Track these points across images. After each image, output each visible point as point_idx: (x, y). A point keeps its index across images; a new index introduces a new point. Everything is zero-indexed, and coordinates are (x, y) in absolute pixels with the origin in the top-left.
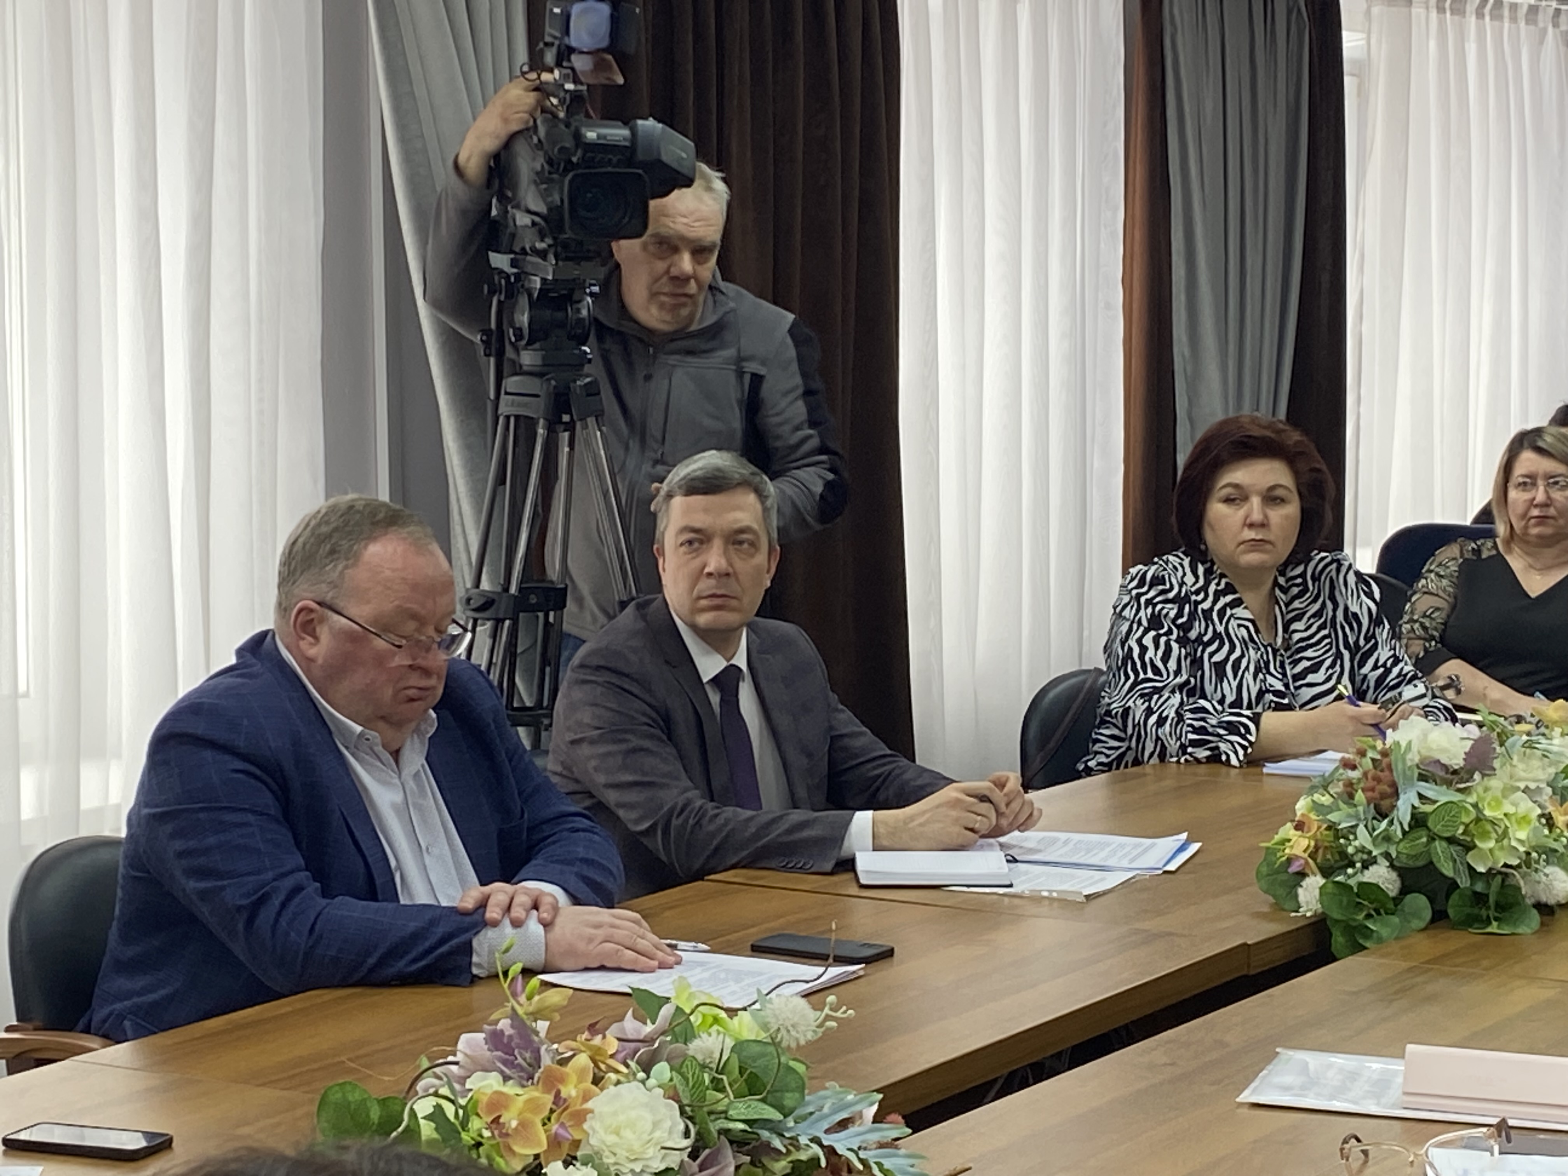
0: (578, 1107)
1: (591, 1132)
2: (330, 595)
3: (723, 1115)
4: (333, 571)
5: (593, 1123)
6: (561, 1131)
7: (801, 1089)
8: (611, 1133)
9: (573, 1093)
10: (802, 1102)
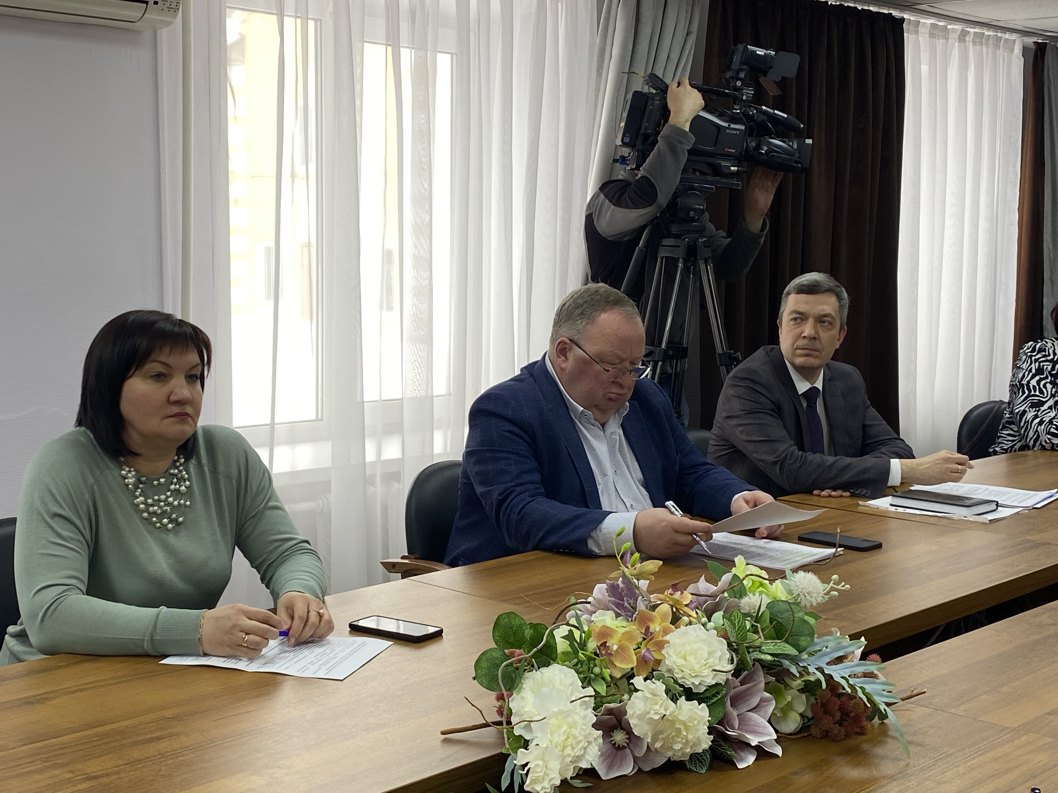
0: (661, 639)
1: (667, 656)
2: (576, 337)
3: (758, 649)
4: (581, 324)
5: (669, 650)
6: (647, 654)
7: (812, 635)
8: (680, 658)
9: (658, 629)
10: (812, 643)
